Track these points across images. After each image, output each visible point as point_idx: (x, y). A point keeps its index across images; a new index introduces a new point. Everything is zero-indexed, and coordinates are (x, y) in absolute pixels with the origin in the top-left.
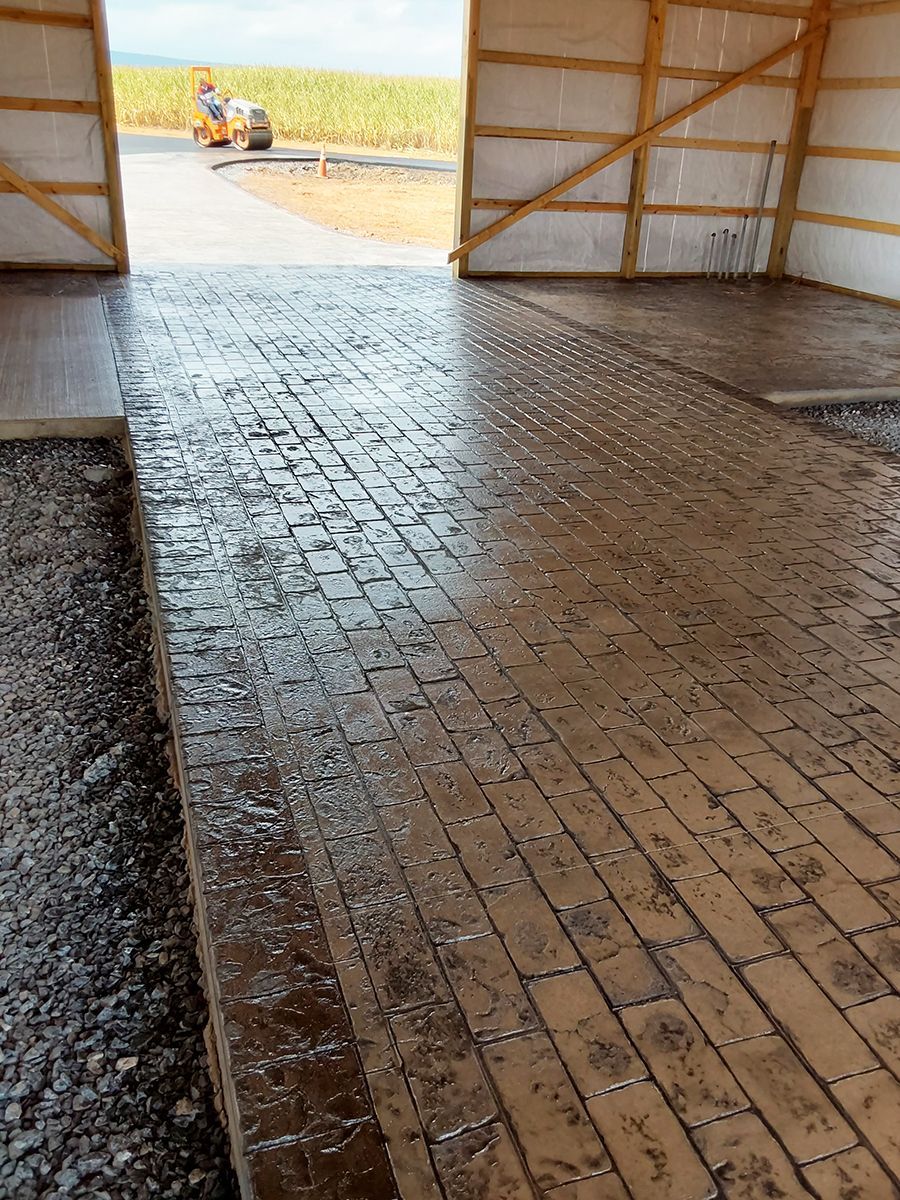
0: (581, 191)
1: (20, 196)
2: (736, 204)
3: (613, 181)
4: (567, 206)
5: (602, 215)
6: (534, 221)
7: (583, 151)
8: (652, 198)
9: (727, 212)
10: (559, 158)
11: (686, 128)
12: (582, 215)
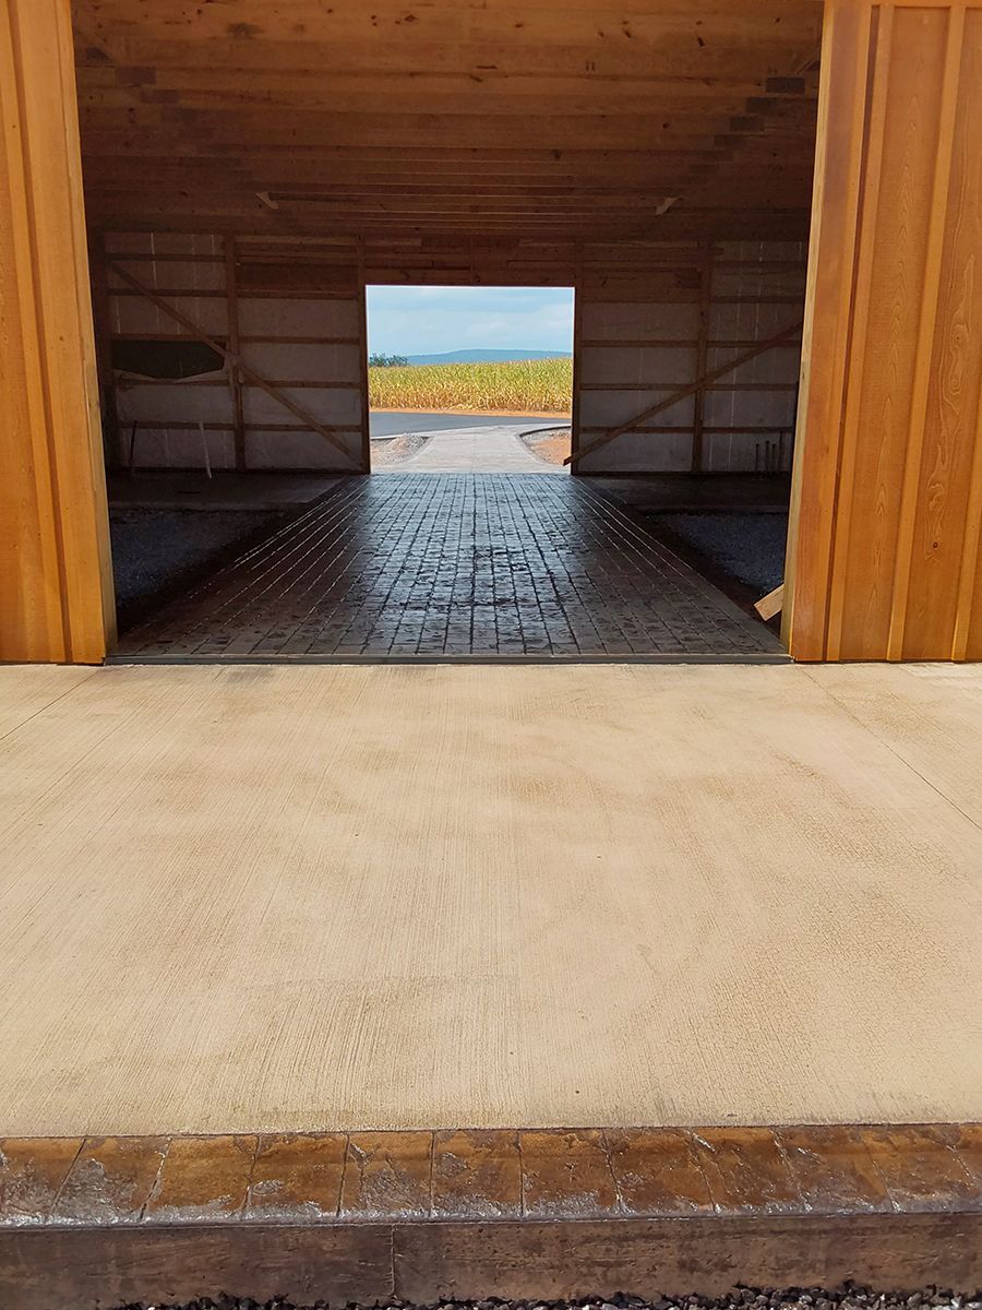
0: (658, 420)
1: (316, 433)
2: (777, 424)
3: (681, 412)
4: (648, 430)
5: (675, 435)
6: (624, 439)
7: (659, 396)
8: (711, 423)
9: (771, 430)
10: (642, 400)
11: (733, 377)
12: (660, 435)
